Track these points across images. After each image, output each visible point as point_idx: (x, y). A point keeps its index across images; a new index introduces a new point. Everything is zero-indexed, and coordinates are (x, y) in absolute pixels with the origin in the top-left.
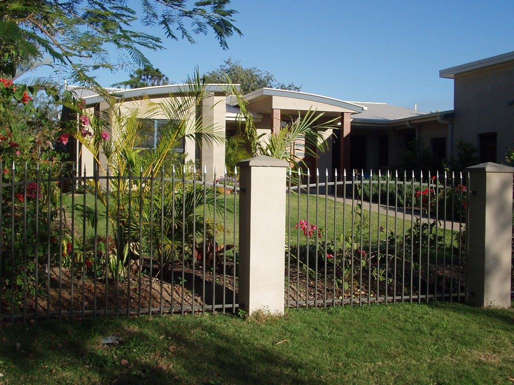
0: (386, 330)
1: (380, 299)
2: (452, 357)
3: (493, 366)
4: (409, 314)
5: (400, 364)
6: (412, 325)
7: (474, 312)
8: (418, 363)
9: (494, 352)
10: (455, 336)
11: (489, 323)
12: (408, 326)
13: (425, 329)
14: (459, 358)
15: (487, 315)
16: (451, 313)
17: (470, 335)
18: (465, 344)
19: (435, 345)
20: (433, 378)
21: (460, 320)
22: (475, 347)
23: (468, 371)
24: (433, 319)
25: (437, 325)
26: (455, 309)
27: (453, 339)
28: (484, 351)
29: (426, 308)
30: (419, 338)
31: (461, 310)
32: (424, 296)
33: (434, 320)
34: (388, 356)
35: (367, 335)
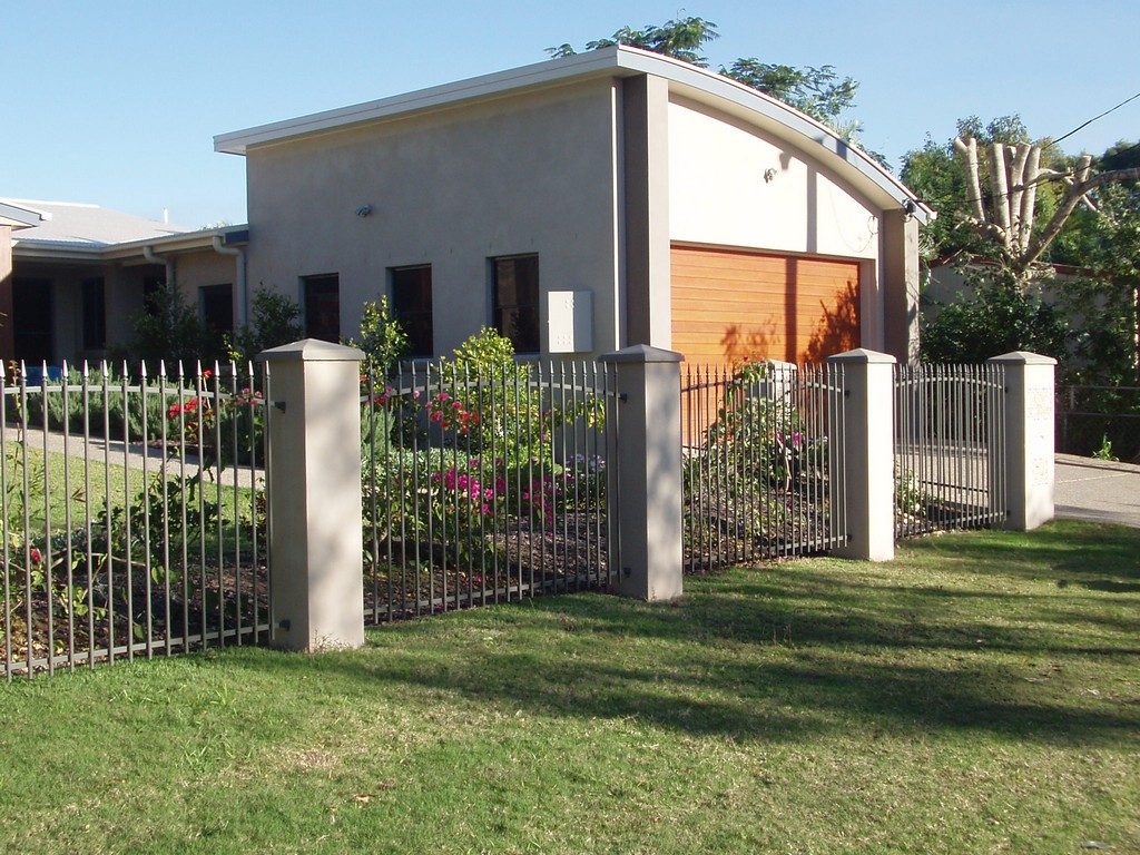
0: (90, 728)
1: (79, 657)
2: (237, 770)
3: (325, 777)
4: (145, 684)
5: (121, 801)
6: (150, 709)
7: (287, 664)
8: (161, 793)
9: (328, 745)
10: (246, 720)
11: (320, 684)
12: (143, 712)
13: (180, 714)
14: (252, 769)
15: (316, 667)
16: (240, 671)
17: (279, 715)
18: (267, 736)
19: (200, 746)
20: (193, 823)
21: (258, 684)
22: (287, 740)
23: (270, 796)
24: (198, 689)
25: (207, 702)
26: (248, 663)
27: (241, 728)
28: (306, 746)
29: (185, 666)
30: (167, 736)
31: (260, 663)
32: (178, 641)
33: (201, 692)
34: (94, 787)
35: (43, 745)
